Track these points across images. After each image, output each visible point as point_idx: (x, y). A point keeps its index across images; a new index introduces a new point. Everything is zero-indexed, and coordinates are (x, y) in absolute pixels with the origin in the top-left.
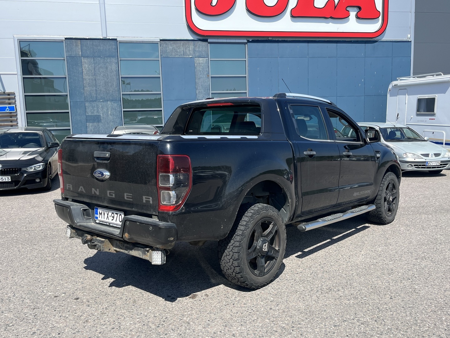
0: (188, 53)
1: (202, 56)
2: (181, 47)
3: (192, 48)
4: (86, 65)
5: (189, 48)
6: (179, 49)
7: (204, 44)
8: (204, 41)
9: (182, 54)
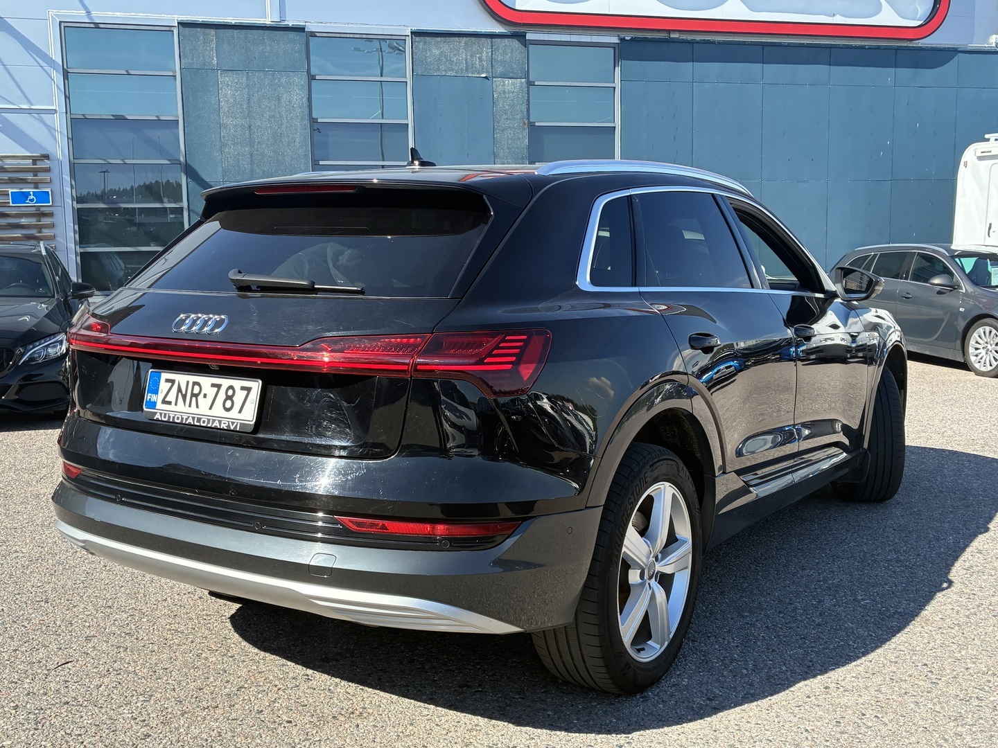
0: (478, 65)
1: (511, 75)
2: (461, 50)
3: (487, 53)
4: (228, 90)
5: (481, 53)
6: (455, 55)
7: (516, 43)
8: (517, 38)
9: (462, 69)
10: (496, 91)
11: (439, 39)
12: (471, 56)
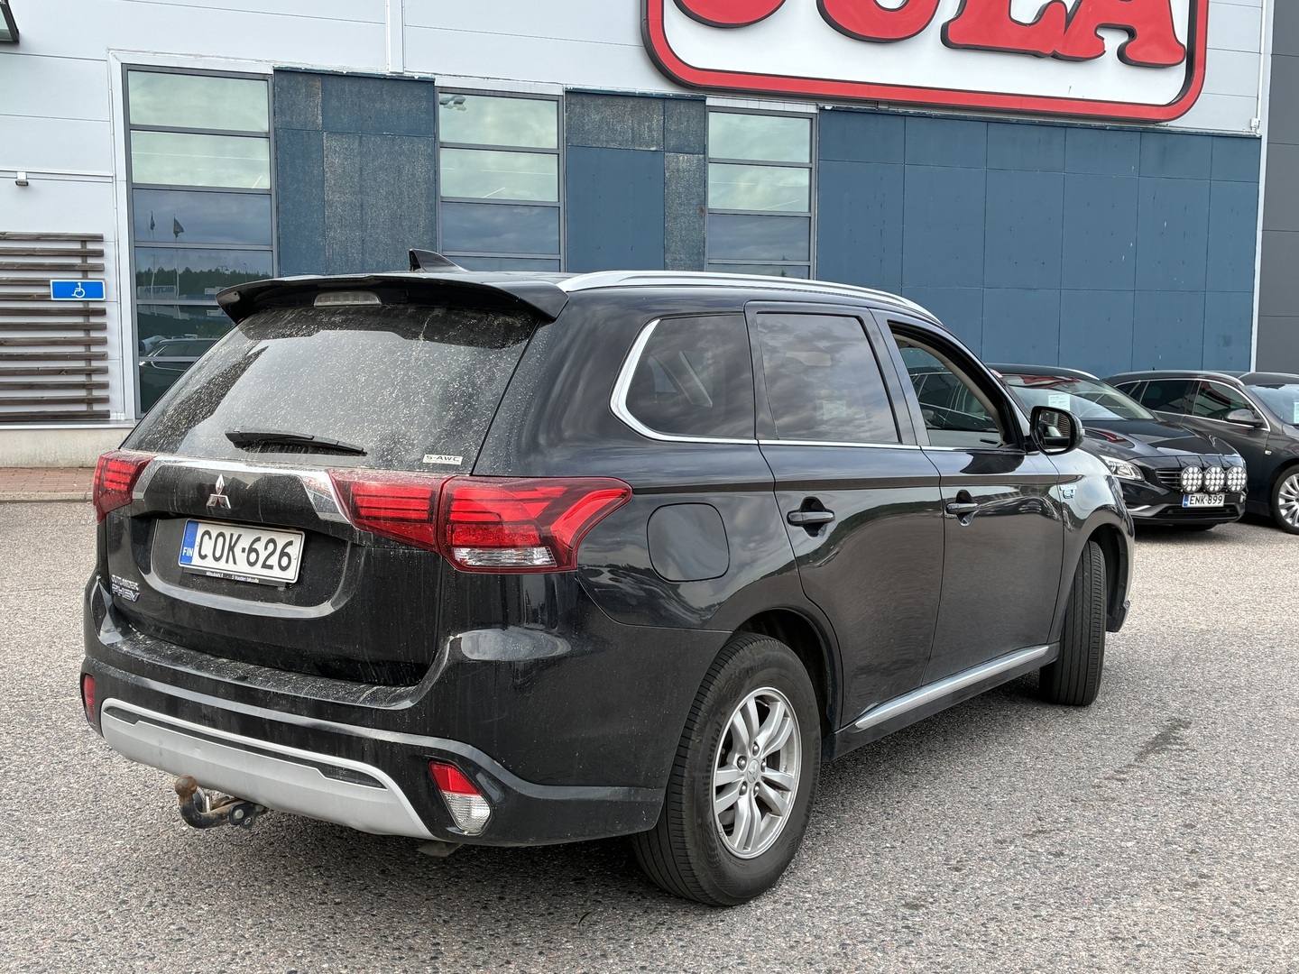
0: (647, 137)
1: (687, 149)
2: (627, 117)
3: (658, 121)
4: (337, 157)
5: (651, 121)
6: (619, 122)
7: (694, 110)
8: (694, 103)
9: (627, 140)
10: (668, 169)
11: (600, 102)
12: (639, 123)
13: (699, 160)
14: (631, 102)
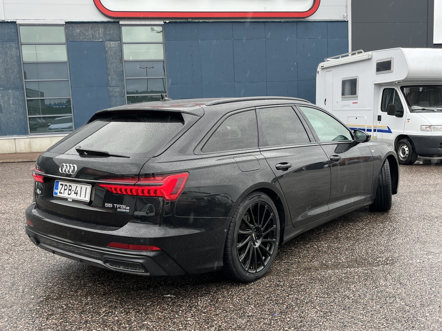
0: (98, 36)
1: (113, 40)
2: (89, 30)
3: (101, 31)
5: (99, 31)
6: (87, 32)
7: (115, 26)
8: (115, 23)
9: (90, 38)
10: (107, 47)
11: (79, 25)
12: (94, 32)
13: (118, 43)
14: (91, 25)
